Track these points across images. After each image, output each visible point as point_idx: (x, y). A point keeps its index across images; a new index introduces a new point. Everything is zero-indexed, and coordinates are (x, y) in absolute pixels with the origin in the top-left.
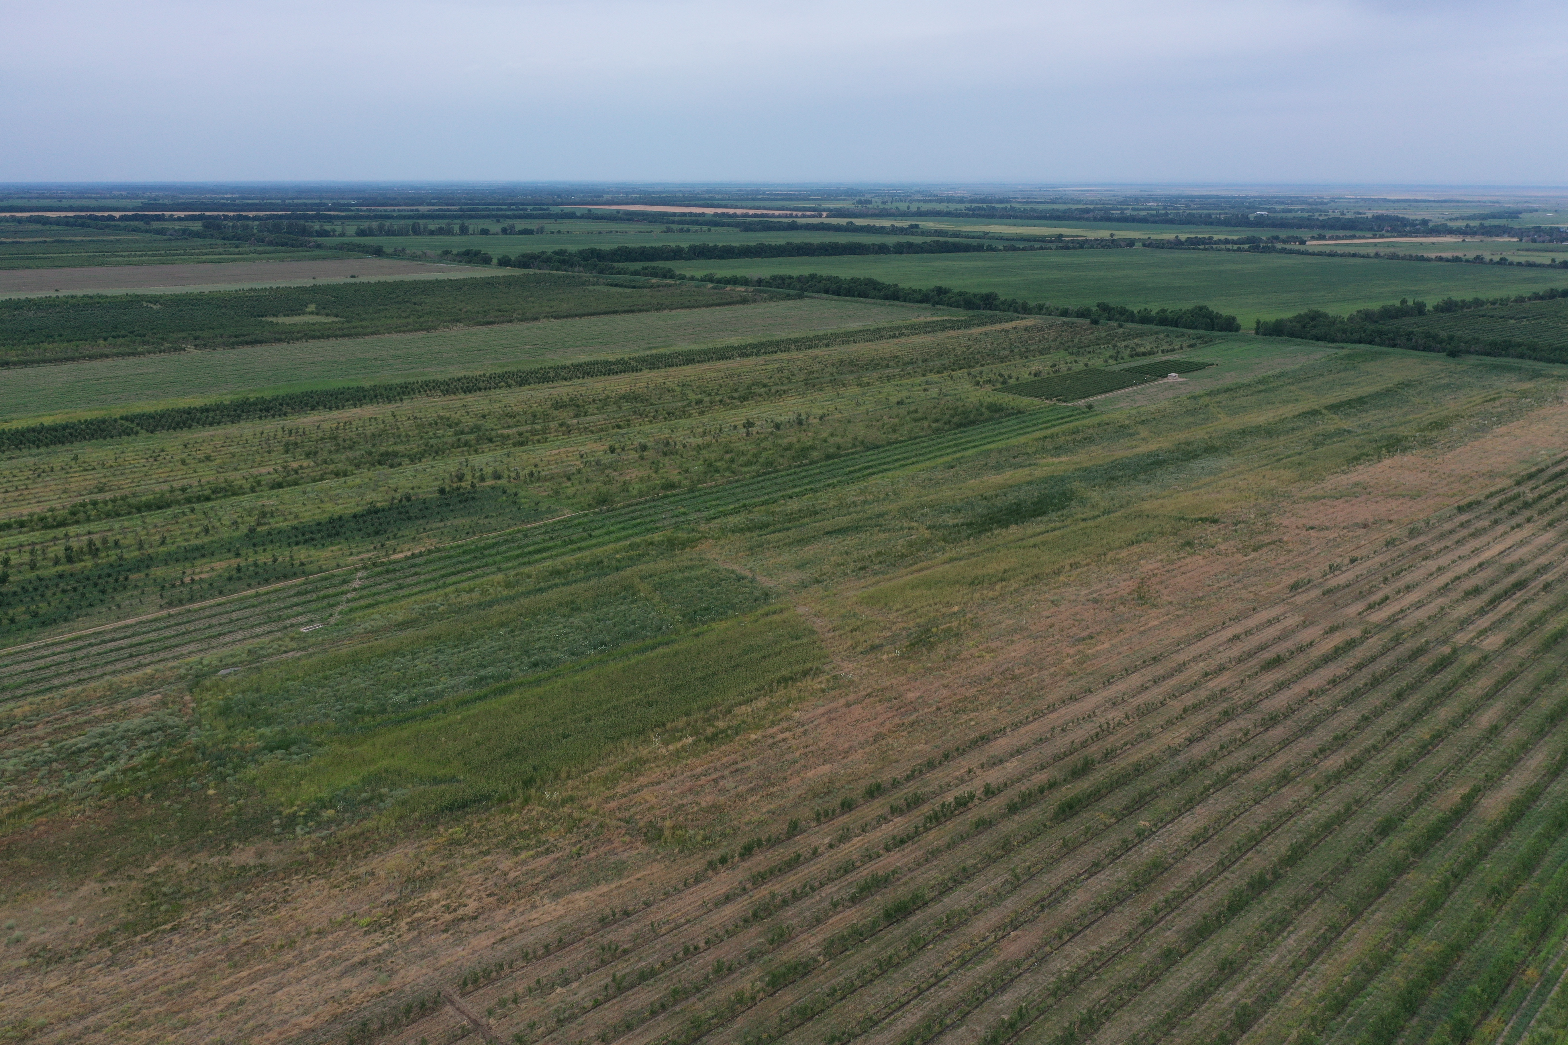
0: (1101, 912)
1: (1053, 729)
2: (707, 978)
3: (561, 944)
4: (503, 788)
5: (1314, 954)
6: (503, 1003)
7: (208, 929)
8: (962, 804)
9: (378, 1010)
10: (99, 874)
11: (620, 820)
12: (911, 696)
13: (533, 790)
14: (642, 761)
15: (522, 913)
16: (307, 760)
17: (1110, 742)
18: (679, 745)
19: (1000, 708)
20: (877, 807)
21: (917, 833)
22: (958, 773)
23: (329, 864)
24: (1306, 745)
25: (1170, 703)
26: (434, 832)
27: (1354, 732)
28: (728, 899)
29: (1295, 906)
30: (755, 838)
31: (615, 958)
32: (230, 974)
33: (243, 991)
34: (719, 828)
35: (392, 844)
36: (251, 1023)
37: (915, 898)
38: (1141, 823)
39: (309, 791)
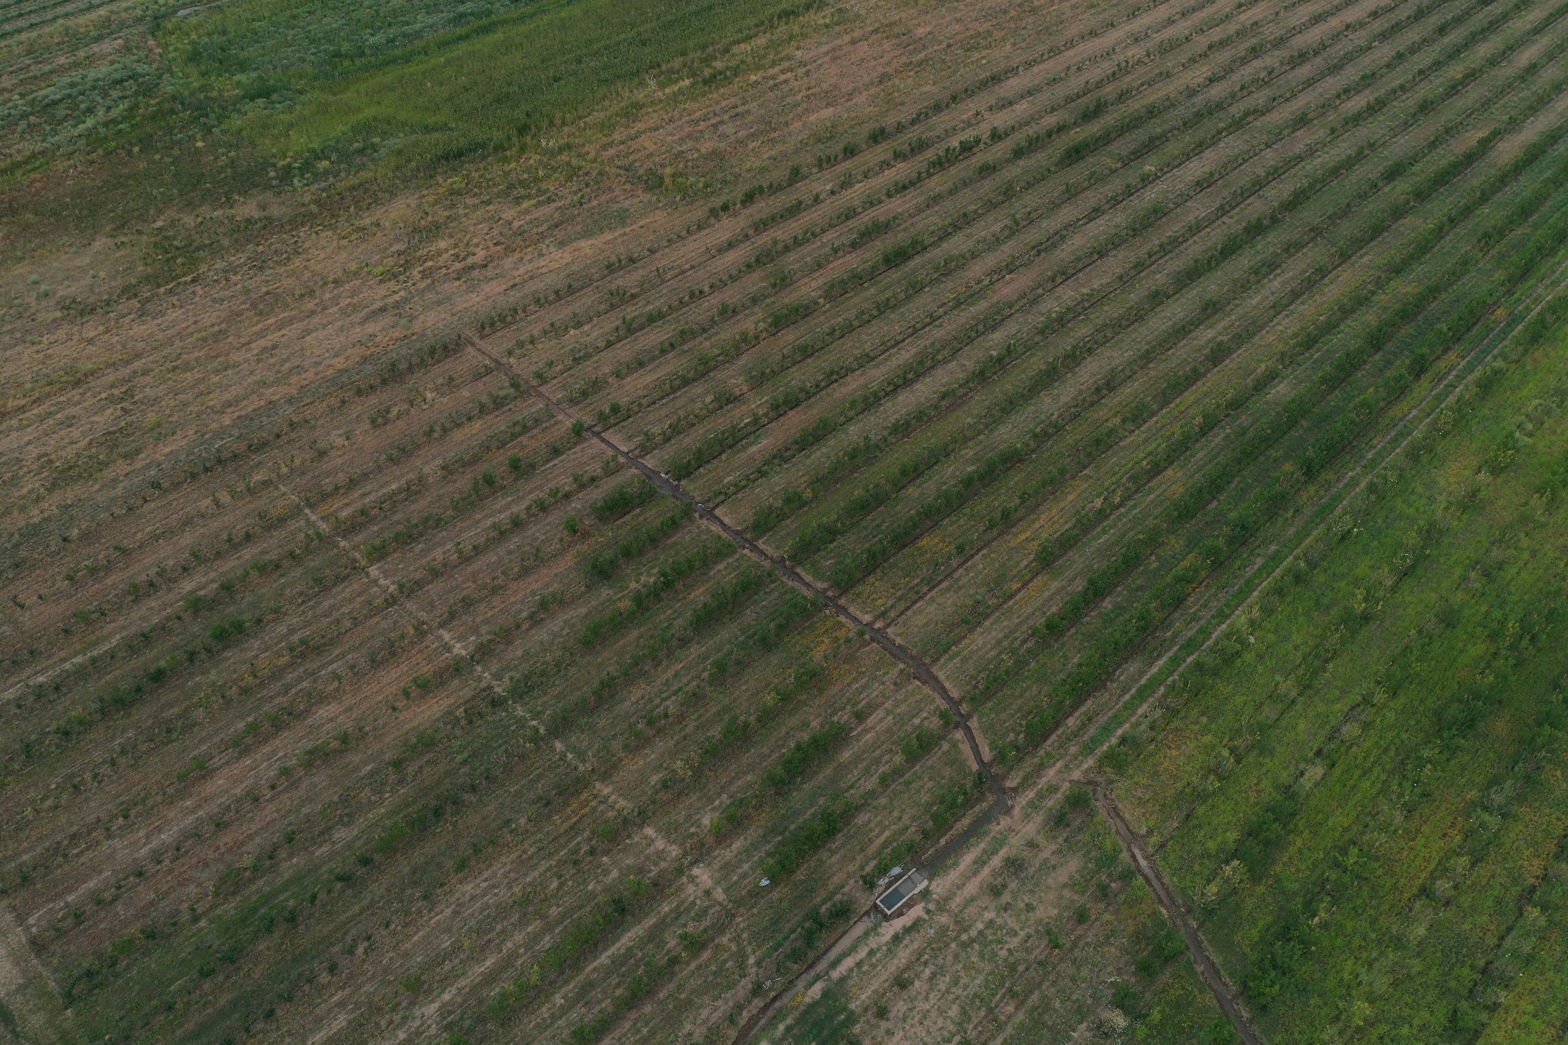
0: (1096, 256)
1: (1068, 68)
2: (712, 319)
3: (571, 290)
4: (497, 135)
5: (1295, 296)
6: (521, 344)
7: (227, 280)
8: (967, 148)
9: (404, 352)
10: (108, 229)
11: (619, 167)
12: (921, 31)
13: (529, 138)
14: (638, 106)
15: (530, 261)
16: (291, 109)
17: (1127, 81)
18: (676, 88)
19: (1014, 44)
20: (881, 152)
21: (919, 178)
22: (965, 117)
23: (333, 216)
24: (1332, 84)
25: (1196, 38)
26: (433, 182)
27: (1384, 70)
28: (730, 245)
29: (1286, 250)
30: (756, 185)
31: (623, 302)
32: (258, 322)
33: (273, 337)
34: (719, 175)
35: (393, 195)
36: (287, 366)
37: (914, 243)
38: (1147, 168)
39: (299, 142)
